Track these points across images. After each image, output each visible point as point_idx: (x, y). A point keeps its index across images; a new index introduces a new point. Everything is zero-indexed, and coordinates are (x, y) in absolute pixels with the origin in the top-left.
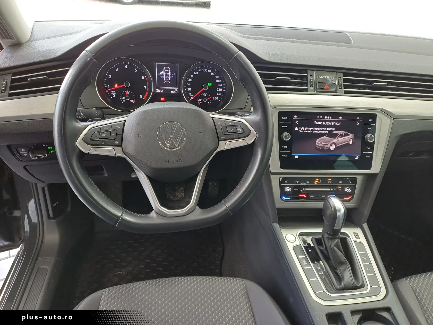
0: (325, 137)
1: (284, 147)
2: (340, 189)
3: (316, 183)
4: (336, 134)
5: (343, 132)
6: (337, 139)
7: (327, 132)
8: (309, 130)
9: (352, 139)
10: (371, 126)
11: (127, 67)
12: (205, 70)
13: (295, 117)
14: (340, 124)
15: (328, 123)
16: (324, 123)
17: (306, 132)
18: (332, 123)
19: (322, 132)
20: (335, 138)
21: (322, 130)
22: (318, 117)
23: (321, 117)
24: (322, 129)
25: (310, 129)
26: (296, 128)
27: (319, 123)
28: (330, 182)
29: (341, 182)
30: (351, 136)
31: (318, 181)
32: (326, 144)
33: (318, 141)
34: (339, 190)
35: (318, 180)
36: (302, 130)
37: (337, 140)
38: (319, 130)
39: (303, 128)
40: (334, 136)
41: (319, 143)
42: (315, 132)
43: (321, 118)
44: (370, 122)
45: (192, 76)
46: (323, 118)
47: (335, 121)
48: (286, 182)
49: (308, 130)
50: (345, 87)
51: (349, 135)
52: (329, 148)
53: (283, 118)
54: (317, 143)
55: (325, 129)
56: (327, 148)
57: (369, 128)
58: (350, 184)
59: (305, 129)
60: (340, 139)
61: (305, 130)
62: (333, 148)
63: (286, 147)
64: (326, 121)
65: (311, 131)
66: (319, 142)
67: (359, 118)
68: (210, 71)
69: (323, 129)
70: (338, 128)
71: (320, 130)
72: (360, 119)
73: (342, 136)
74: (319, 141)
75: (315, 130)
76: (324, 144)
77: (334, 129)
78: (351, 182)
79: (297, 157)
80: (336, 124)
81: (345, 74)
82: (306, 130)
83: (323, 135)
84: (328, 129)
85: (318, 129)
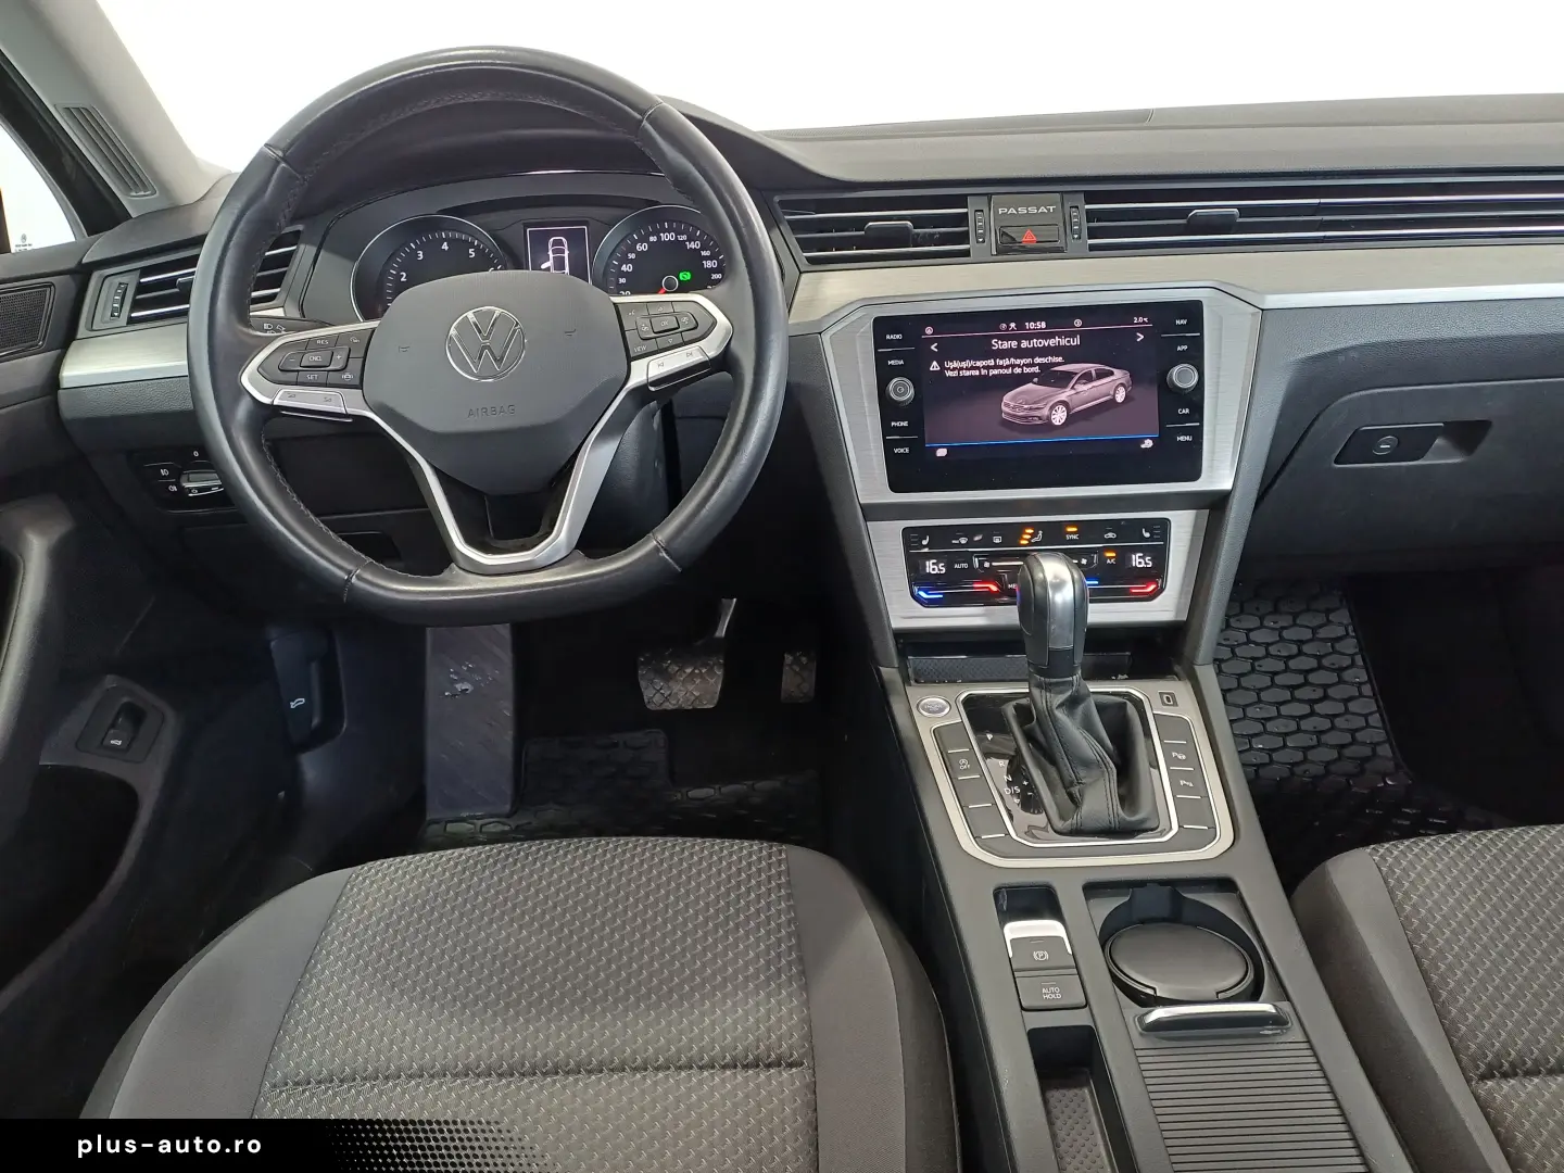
0: (1030, 386)
1: (898, 424)
2: (1110, 558)
3: (1025, 542)
4: (1069, 375)
5: (1092, 367)
6: (1073, 388)
7: (1036, 369)
8: (978, 368)
9: (1122, 385)
10: (1185, 341)
11: (446, 248)
12: (667, 237)
13: (929, 330)
14: (1077, 341)
15: (1036, 343)
16: (1025, 344)
17: (968, 373)
18: (1052, 342)
19: (1018, 371)
20: (1065, 387)
21: (1019, 366)
22: (1004, 325)
23: (1013, 325)
24: (1018, 362)
25: (979, 364)
26: (935, 363)
27: (1006, 345)
28: (1075, 537)
29: (1111, 535)
30: (1119, 375)
31: (1033, 535)
32: (1034, 406)
33: (1007, 398)
34: (1108, 561)
35: (1030, 531)
36: (954, 369)
37: (1073, 392)
38: (1007, 367)
39: (956, 364)
40: (1063, 380)
41: (1012, 404)
42: (996, 372)
43: (1013, 330)
44: (1182, 329)
45: (632, 256)
46: (1020, 326)
47: (1060, 335)
48: (925, 542)
49: (973, 368)
50: (1093, 234)
51: (1112, 373)
52: (1049, 418)
53: (888, 337)
54: (1007, 405)
55: (1029, 361)
56: (1040, 418)
57: (1179, 348)
58: (1147, 540)
59: (964, 365)
60: (1080, 388)
61: (962, 369)
62: (1059, 417)
63: (905, 424)
64: (1029, 337)
65: (984, 372)
66: (1012, 402)
67: (1141, 320)
68: (684, 237)
69: (1023, 361)
70: (1070, 355)
71: (1013, 366)
72: (1144, 322)
73: (1087, 378)
74: (1014, 398)
75: (996, 367)
76: (1030, 409)
77: (1060, 359)
78: (1147, 535)
79: (942, 452)
80: (1064, 342)
81: (1091, 197)
82: (967, 369)
83: (1024, 379)
84: (1038, 360)
85: (1006, 362)
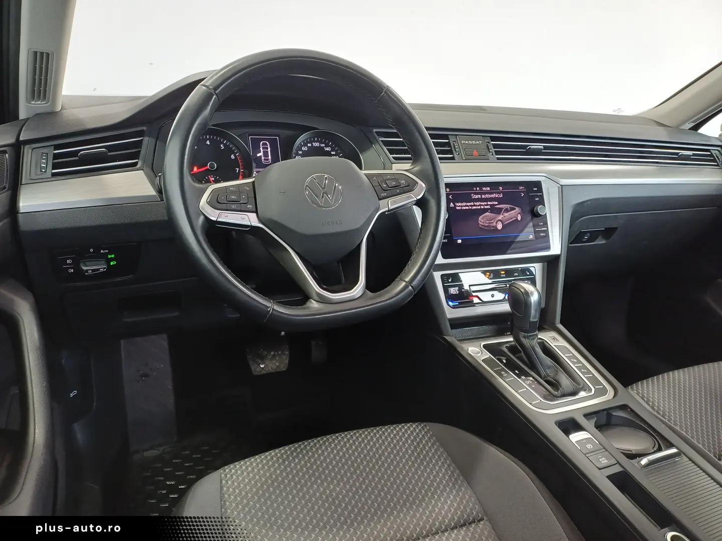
0: (488, 213)
4: (501, 209)
5: (508, 206)
6: (503, 215)
7: (489, 207)
8: (468, 206)
9: (519, 213)
10: (537, 196)
11: (209, 143)
12: (316, 144)
13: (448, 190)
14: (501, 196)
15: (487, 196)
16: (483, 196)
17: (464, 208)
18: (493, 196)
19: (482, 207)
20: (500, 214)
21: (482, 205)
22: (475, 189)
23: (478, 188)
24: (482, 204)
25: (468, 204)
26: (452, 204)
27: (477, 197)
28: (504, 276)
29: (516, 274)
30: (517, 209)
32: (491, 222)
33: (480, 218)
35: (488, 274)
36: (459, 206)
37: (503, 216)
38: (478, 206)
39: (459, 204)
40: (499, 211)
41: (482, 221)
42: (474, 208)
43: (479, 190)
44: (536, 192)
45: (300, 152)
46: (481, 189)
47: (495, 193)
48: (450, 280)
49: (466, 206)
50: (497, 153)
51: (515, 209)
52: (496, 226)
54: (480, 221)
55: (486, 203)
56: (493, 227)
57: (536, 199)
58: (528, 275)
59: (463, 204)
60: (506, 214)
61: (462, 206)
62: (500, 226)
64: (485, 193)
65: (470, 207)
66: (482, 220)
68: (323, 145)
69: (484, 203)
70: (500, 201)
71: (481, 205)
72: (523, 189)
73: (507, 210)
74: (482, 219)
75: (474, 205)
76: (489, 223)
77: (497, 203)
78: (528, 274)
79: (459, 241)
80: (497, 196)
81: (493, 139)
82: (464, 206)
83: (485, 211)
84: (489, 203)
85: (478, 204)
